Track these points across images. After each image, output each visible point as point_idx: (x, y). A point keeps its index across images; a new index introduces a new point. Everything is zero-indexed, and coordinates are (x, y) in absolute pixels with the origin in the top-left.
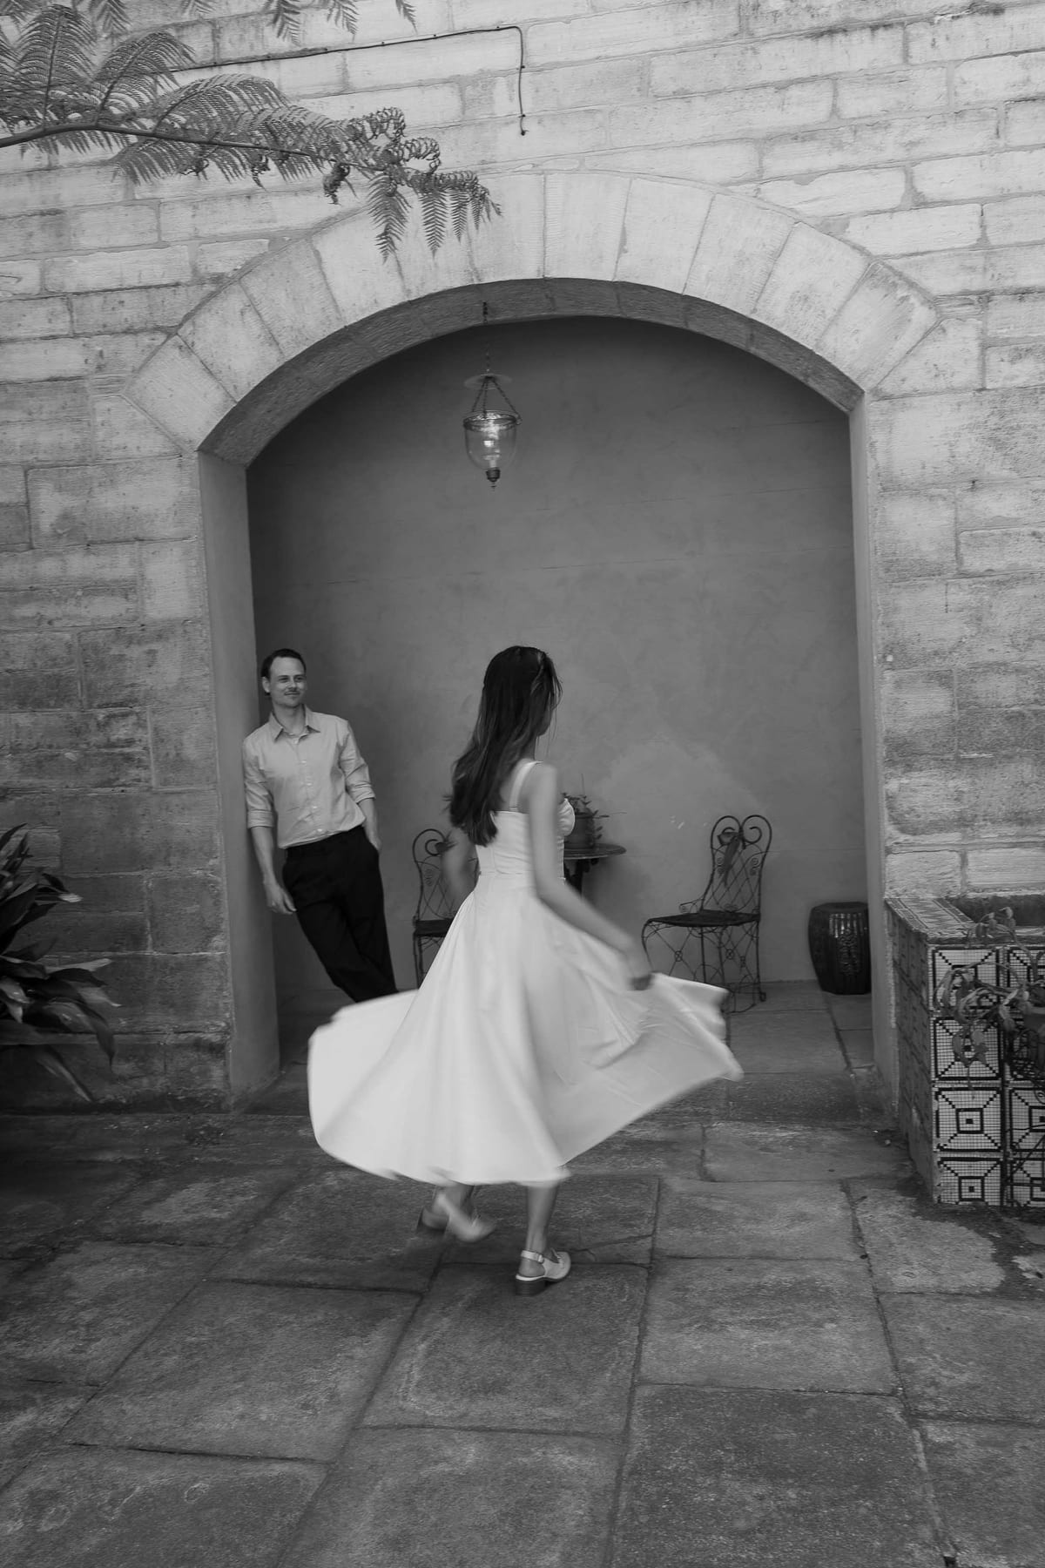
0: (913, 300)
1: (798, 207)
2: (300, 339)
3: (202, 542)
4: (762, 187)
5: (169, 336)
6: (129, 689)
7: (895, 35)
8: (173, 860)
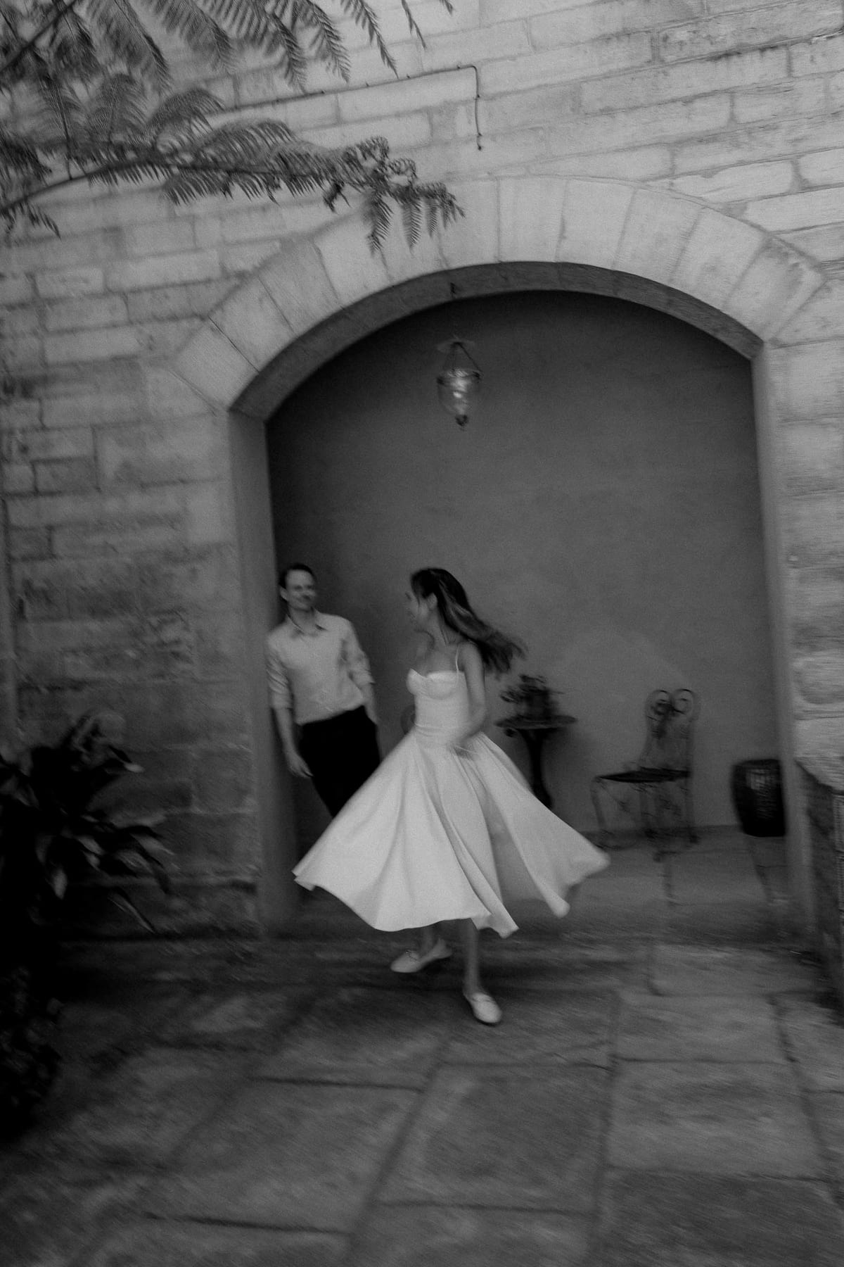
0: (803, 266)
1: (703, 196)
2: (306, 318)
3: (232, 481)
4: (674, 181)
5: (204, 321)
6: (177, 600)
7: (781, 54)
8: (213, 735)
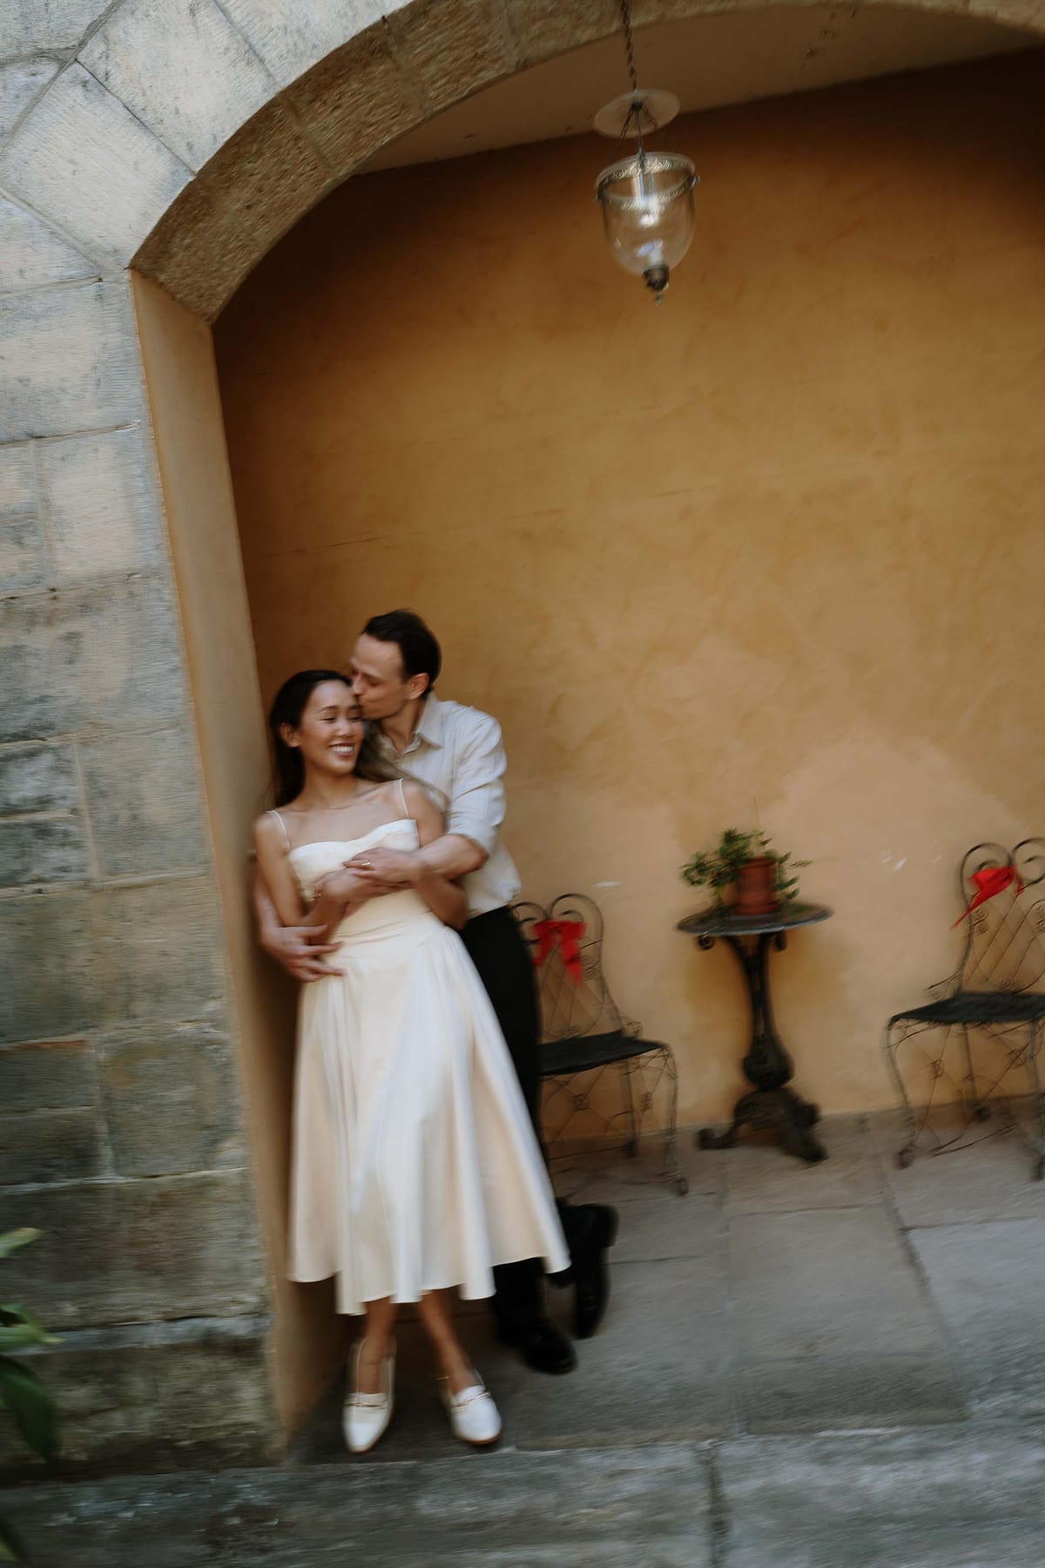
2: (302, 47)
3: (151, 430)
5: (63, 65)
6: (37, 707)
8: (140, 1007)
